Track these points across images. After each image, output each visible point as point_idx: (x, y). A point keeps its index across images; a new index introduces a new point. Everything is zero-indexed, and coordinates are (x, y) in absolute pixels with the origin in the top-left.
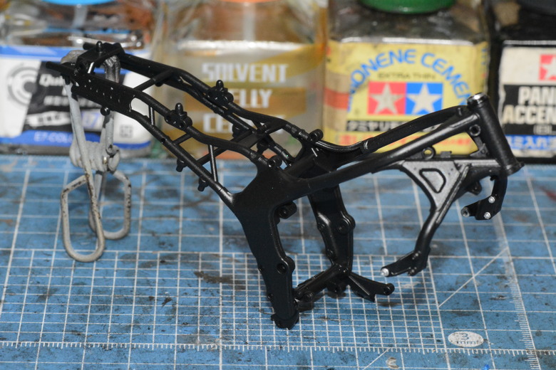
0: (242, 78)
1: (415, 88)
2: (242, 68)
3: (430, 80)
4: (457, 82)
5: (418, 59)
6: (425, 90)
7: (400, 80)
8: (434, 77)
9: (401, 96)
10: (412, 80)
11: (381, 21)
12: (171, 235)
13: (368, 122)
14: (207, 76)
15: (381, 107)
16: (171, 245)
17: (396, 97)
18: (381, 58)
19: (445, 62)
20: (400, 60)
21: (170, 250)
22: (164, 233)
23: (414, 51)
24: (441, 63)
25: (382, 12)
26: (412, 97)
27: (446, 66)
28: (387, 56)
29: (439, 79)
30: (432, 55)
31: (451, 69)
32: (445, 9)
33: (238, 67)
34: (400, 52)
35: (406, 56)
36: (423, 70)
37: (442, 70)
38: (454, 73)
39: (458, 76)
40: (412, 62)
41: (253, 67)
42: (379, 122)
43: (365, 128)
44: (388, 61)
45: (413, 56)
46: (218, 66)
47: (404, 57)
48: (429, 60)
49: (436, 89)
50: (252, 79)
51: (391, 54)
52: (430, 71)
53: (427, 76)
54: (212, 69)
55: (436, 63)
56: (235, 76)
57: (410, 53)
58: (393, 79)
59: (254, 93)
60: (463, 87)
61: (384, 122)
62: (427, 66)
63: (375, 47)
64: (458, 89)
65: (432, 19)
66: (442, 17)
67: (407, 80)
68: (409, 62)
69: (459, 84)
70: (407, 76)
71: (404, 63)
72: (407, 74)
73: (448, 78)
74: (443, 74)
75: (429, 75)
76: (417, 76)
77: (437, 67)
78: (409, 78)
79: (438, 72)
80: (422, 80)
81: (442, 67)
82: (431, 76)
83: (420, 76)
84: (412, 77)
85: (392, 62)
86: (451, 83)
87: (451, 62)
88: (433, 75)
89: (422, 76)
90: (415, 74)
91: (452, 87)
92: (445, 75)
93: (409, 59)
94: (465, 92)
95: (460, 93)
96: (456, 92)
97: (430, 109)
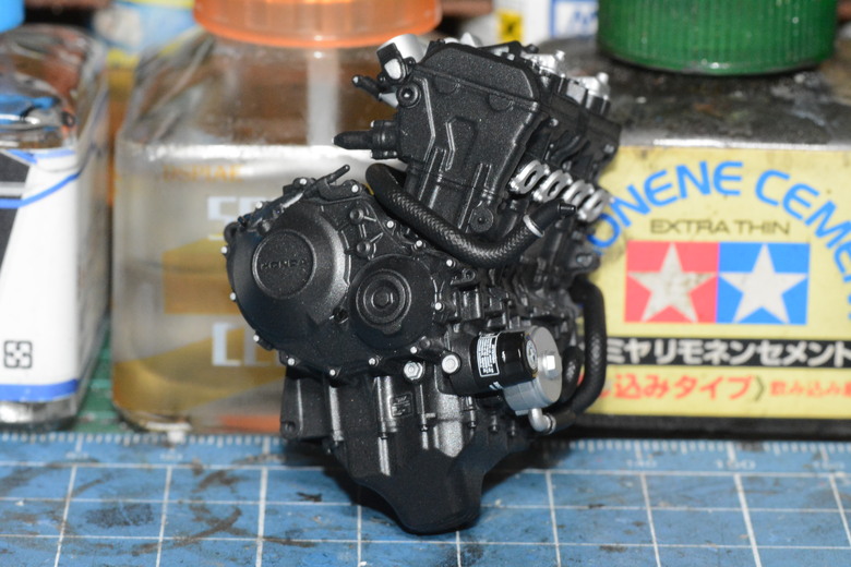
1: (743, 257)
3: (779, 237)
4: (843, 242)
5: (748, 185)
6: (764, 260)
7: (705, 237)
8: (786, 232)
9: (706, 277)
10: (734, 236)
11: (655, 94)
13: (626, 340)
15: (656, 304)
17: (694, 280)
18: (655, 184)
19: (815, 193)
20: (705, 189)
23: (738, 165)
24: (802, 194)
25: (657, 73)
26: (733, 278)
27: (817, 203)
28: (672, 177)
29: (800, 233)
30: (786, 177)
31: (829, 208)
32: (810, 68)
34: (703, 166)
35: (718, 176)
36: (761, 213)
37: (806, 213)
38: (836, 219)
39: (846, 228)
40: (736, 193)
42: (652, 340)
43: (620, 359)
44: (675, 191)
45: (737, 178)
47: (714, 180)
48: (775, 189)
49: (791, 258)
51: (682, 171)
52: (779, 215)
53: (768, 227)
55: (792, 194)
57: (727, 171)
58: (684, 235)
61: (666, 341)
62: (774, 203)
63: (644, 155)
64: (845, 257)
65: (780, 91)
66: (804, 86)
67: (721, 237)
68: (726, 193)
69: (848, 248)
70: (722, 227)
71: (715, 195)
72: (722, 223)
73: (820, 232)
74: (809, 222)
75: (775, 224)
76: (746, 227)
77: (794, 205)
78: (726, 229)
79: (798, 216)
80: (757, 237)
81: (807, 205)
82: (781, 228)
83: (752, 228)
84: (733, 228)
85: (684, 194)
86: (830, 245)
87: (829, 192)
88: (784, 226)
89: (758, 227)
90: (741, 223)
91: (831, 253)
92: (815, 225)
93: (726, 185)
95: (849, 269)
96: (841, 265)
97: (778, 309)
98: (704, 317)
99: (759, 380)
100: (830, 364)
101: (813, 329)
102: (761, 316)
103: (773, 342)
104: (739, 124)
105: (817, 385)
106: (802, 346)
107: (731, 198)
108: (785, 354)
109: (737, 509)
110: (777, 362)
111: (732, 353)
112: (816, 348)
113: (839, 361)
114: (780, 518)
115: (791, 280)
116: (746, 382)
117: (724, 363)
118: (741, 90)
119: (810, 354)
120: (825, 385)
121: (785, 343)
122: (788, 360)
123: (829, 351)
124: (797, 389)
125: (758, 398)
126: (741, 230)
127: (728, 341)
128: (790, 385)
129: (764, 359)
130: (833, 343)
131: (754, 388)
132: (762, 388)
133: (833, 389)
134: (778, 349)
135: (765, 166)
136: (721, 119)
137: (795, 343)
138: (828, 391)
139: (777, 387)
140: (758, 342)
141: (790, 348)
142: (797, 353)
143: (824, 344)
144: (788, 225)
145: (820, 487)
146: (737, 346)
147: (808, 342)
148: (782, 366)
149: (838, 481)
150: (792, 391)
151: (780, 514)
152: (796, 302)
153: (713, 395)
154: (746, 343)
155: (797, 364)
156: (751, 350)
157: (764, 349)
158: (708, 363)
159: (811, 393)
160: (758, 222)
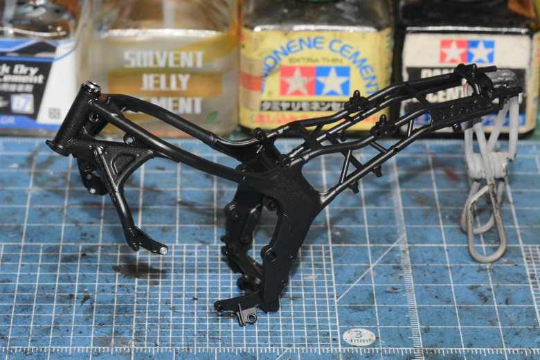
0: (162, 64)
1: (325, 71)
2: (162, 55)
3: (338, 64)
4: (363, 65)
6: (333, 73)
7: (310, 64)
8: (341, 61)
9: (311, 79)
10: (321, 64)
11: (291, 8)
12: (93, 225)
13: (281, 102)
14: (129, 62)
15: (292, 88)
16: (93, 236)
17: (306, 80)
18: (291, 45)
19: (351, 47)
20: (309, 46)
21: (91, 242)
22: (87, 223)
23: (322, 38)
24: (347, 48)
26: (321, 79)
27: (353, 51)
28: (297, 43)
29: (346, 63)
30: (340, 42)
31: (357, 54)
33: (158, 54)
34: (309, 39)
35: (315, 42)
36: (331, 55)
37: (349, 55)
38: (360, 57)
39: (364, 60)
40: (321, 48)
41: (171, 55)
42: (291, 102)
43: (278, 108)
44: (298, 48)
45: (322, 43)
46: (138, 54)
47: (313, 44)
48: (337, 46)
49: (343, 72)
50: (171, 64)
51: (301, 40)
52: (338, 56)
53: (334, 60)
54: (133, 56)
55: (343, 48)
56: (155, 62)
57: (318, 40)
58: (302, 64)
59: (173, 77)
60: (369, 70)
61: (296, 103)
62: (335, 51)
63: (286, 34)
64: (364, 72)
66: (349, 3)
67: (316, 64)
68: (318, 48)
69: (365, 68)
71: (313, 49)
73: (354, 62)
74: (350, 58)
75: (337, 59)
76: (326, 60)
77: (344, 52)
79: (345, 56)
80: (330, 64)
81: (349, 52)
82: (339, 61)
83: (328, 60)
84: (321, 61)
85: (301, 48)
86: (358, 67)
87: (357, 47)
89: (330, 61)
90: (324, 59)
91: (358, 70)
92: (352, 59)
93: (318, 45)
94: (371, 74)
95: (366, 75)
96: (362, 74)
97: (339, 90)
98: (310, 93)
102: (332, 93)
103: (337, 102)
107: (320, 50)
108: (342, 107)
110: (338, 109)
111: (321, 106)
115: (343, 79)
117: (318, 110)
121: (341, 103)
126: (324, 62)
127: (320, 102)
129: (334, 109)
134: (339, 105)
135: (332, 39)
140: (331, 102)
144: (342, 59)
146: (323, 104)
154: (326, 103)
156: (328, 105)
157: (334, 105)
158: (312, 110)
160: (330, 59)
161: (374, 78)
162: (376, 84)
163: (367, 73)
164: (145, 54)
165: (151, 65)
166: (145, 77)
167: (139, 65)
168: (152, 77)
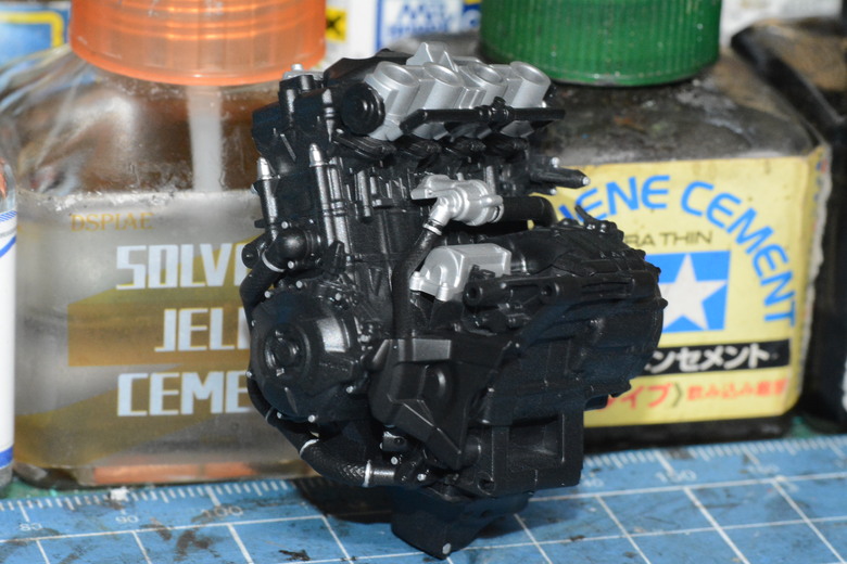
3: (701, 247)
4: (762, 247)
5: (673, 198)
6: (687, 270)
8: (709, 241)
10: (659, 248)
18: (585, 203)
19: (737, 201)
20: (633, 205)
23: (665, 178)
24: (725, 203)
27: (739, 211)
28: (602, 194)
29: (722, 241)
30: (709, 187)
31: (750, 215)
34: (632, 182)
35: (647, 191)
36: (685, 224)
37: (728, 221)
38: (757, 225)
39: (766, 232)
40: (662, 206)
44: (604, 208)
45: (664, 192)
46: (155, 251)
47: (642, 195)
48: (700, 199)
49: (713, 266)
51: (612, 188)
52: (703, 225)
53: (692, 237)
55: (715, 204)
57: (655, 186)
60: (775, 256)
62: (698, 213)
64: (763, 262)
68: (653, 207)
69: (766, 252)
70: (648, 240)
71: (643, 209)
72: (648, 236)
73: (741, 239)
74: (730, 230)
75: (699, 234)
76: (671, 238)
77: (717, 214)
78: (652, 243)
79: (720, 225)
80: (681, 247)
81: (729, 213)
82: (704, 238)
83: (676, 239)
84: (658, 240)
85: (613, 210)
86: (749, 251)
87: (750, 199)
88: (706, 235)
89: (681, 238)
90: (666, 235)
91: (749, 259)
92: (736, 232)
93: (653, 199)
94: (781, 268)
95: (768, 273)
96: (759, 272)
97: (698, 316)
99: (677, 387)
100: (745, 366)
101: (730, 333)
102: (682, 324)
103: (692, 348)
104: (663, 137)
105: (732, 387)
106: (719, 351)
107: (658, 212)
108: (703, 359)
109: (709, 529)
110: (695, 368)
111: (653, 362)
112: (732, 351)
113: (753, 362)
114: (756, 535)
115: (711, 287)
116: (665, 389)
117: (645, 373)
118: (650, 99)
119: (726, 357)
120: (738, 387)
121: (702, 348)
122: (706, 365)
123: (745, 352)
124: (713, 392)
125: (675, 404)
126: (666, 242)
128: (706, 388)
129: (683, 366)
130: (748, 345)
131: (672, 394)
132: (680, 393)
133: (747, 389)
134: (696, 355)
135: (691, 178)
136: (643, 133)
137: (712, 348)
138: (742, 392)
139: (694, 392)
140: (677, 350)
141: (708, 354)
142: (714, 358)
143: (740, 347)
144: (711, 234)
145: (770, 495)
146: (657, 356)
147: (725, 346)
148: (700, 371)
149: (783, 486)
150: (708, 395)
151: (754, 529)
152: (715, 309)
153: (633, 405)
154: (666, 351)
155: (715, 368)
156: (671, 357)
157: (684, 356)
159: (726, 395)
160: (682, 233)
161: (787, 277)
162: (791, 294)
163: (772, 266)
164: (172, 249)
165: (187, 281)
166: (169, 315)
167: (155, 283)
168: (186, 314)
